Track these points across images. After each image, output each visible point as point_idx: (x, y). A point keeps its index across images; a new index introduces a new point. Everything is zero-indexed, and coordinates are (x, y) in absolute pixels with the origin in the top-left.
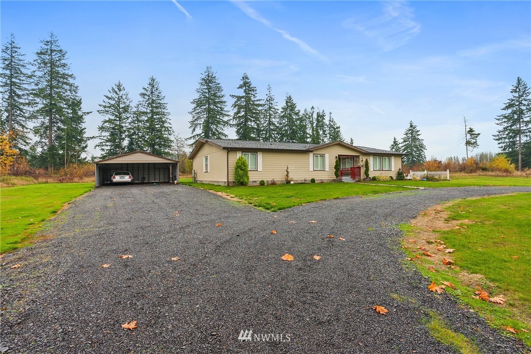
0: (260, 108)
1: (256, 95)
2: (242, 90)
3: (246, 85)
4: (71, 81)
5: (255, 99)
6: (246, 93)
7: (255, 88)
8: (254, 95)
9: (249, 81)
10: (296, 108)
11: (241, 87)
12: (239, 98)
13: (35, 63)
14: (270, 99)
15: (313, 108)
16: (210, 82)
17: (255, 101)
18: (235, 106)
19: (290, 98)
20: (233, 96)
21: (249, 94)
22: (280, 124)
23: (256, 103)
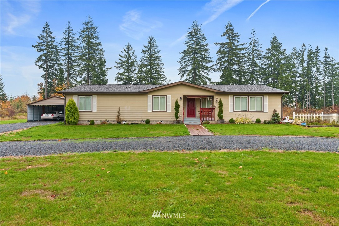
0: (243, 52)
1: (239, 40)
2: (225, 37)
3: (229, 32)
4: (100, 47)
5: (239, 44)
6: (230, 40)
7: (237, 33)
8: (237, 41)
9: (232, 28)
10: (281, 48)
11: (224, 35)
12: (223, 45)
13: (80, 38)
14: (254, 43)
15: (304, 45)
16: (196, 33)
17: (237, 46)
18: (219, 52)
19: (275, 38)
20: (216, 43)
21: (232, 40)
22: (265, 65)
23: (239, 47)
